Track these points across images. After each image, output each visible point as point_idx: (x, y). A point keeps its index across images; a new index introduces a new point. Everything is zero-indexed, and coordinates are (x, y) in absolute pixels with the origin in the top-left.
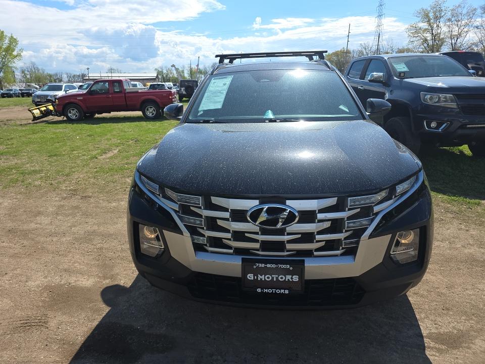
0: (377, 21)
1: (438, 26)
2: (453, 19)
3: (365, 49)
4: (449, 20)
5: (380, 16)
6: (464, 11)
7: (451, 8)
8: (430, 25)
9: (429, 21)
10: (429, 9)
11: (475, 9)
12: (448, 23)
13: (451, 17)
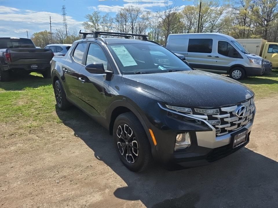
0: (63, 17)
1: (98, 25)
2: (104, 22)
3: (60, 32)
4: (102, 23)
5: (64, 14)
6: (108, 19)
7: (102, 16)
8: (94, 23)
9: (93, 21)
10: (92, 15)
11: (113, 19)
12: (102, 24)
13: (103, 21)
